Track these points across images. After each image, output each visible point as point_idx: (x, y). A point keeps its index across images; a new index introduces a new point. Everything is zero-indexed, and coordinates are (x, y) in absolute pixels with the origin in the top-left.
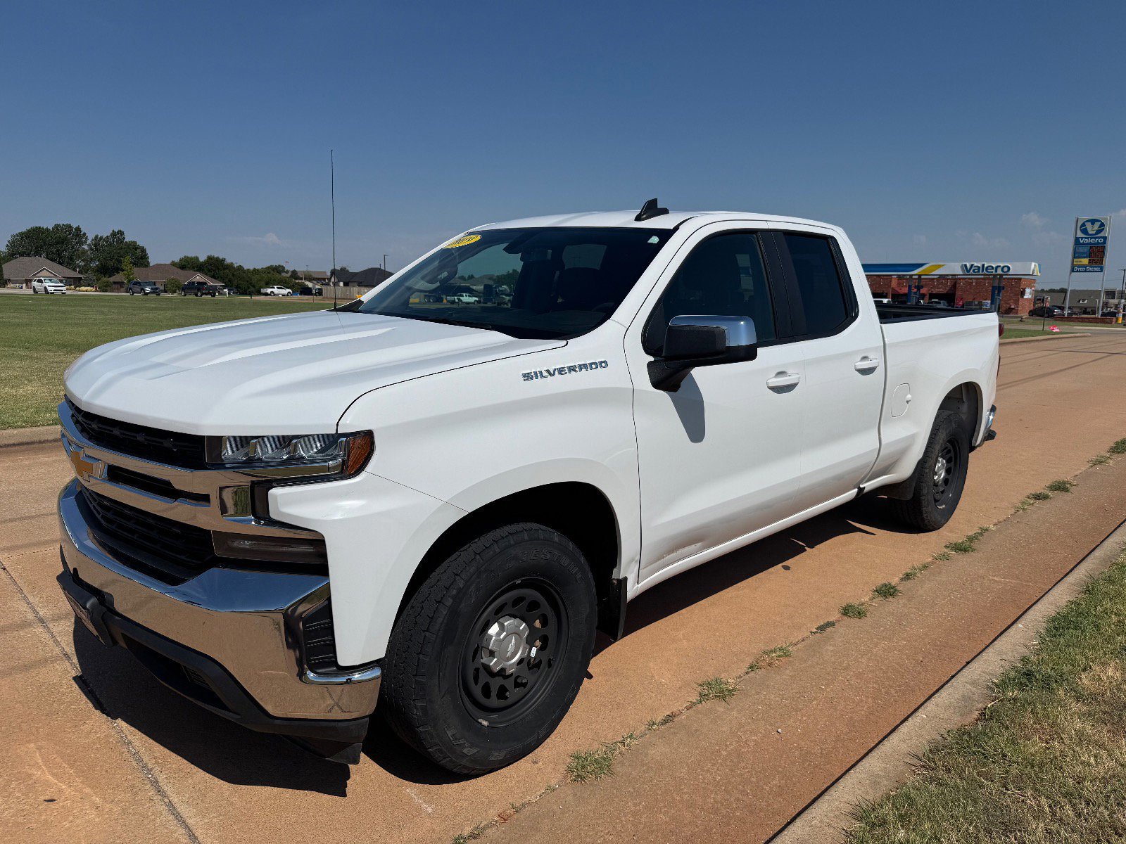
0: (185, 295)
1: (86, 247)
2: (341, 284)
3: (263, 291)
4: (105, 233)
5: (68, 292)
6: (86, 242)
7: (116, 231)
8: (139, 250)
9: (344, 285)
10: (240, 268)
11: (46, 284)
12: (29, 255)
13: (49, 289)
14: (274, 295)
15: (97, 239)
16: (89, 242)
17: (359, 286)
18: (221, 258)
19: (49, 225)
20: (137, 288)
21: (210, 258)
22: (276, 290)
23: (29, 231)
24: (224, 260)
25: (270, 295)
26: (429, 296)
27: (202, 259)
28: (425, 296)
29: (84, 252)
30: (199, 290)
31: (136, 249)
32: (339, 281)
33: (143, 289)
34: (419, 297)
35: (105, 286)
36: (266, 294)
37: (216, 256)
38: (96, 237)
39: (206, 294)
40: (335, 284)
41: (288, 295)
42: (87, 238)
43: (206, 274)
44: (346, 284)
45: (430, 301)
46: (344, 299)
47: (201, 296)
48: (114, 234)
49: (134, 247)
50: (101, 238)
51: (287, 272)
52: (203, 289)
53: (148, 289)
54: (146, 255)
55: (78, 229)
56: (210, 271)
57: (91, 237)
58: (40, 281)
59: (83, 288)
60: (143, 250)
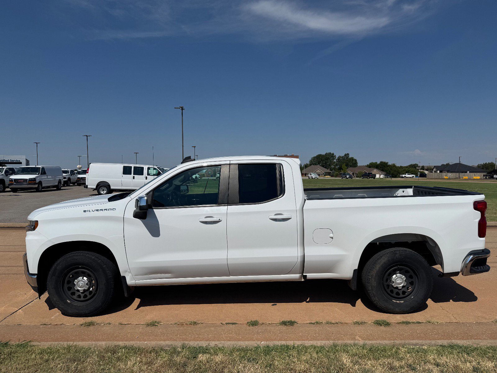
0: (363, 178)
1: (335, 161)
2: (438, 172)
3: (401, 176)
4: (343, 155)
5: (319, 178)
6: (335, 159)
7: (346, 153)
8: (354, 161)
9: (440, 172)
10: (394, 166)
11: (312, 175)
12: (316, 164)
13: (313, 177)
14: (406, 177)
15: (339, 157)
16: (336, 159)
17: (447, 172)
18: (386, 162)
19: (324, 153)
20: (344, 176)
21: (381, 162)
22: (407, 175)
23: (317, 156)
24: (387, 163)
25: (404, 177)
26: (486, 176)
27: (378, 163)
28: (484, 175)
29: (334, 162)
30: (368, 176)
31: (353, 160)
32: (437, 170)
33: (346, 176)
34: (480, 176)
35: (336, 175)
36: (402, 177)
37: (384, 161)
38: (339, 156)
39: (371, 178)
40: (435, 172)
41: (412, 177)
42: (336, 157)
43: (379, 169)
44: (441, 172)
45: (486, 178)
46: (439, 179)
47: (369, 179)
48: (345, 155)
49: (352, 159)
50: (341, 156)
51: (419, 167)
52: (370, 176)
53: (348, 176)
54: (357, 162)
55: (333, 154)
56: (381, 168)
57: (337, 157)
58: (311, 174)
59: (326, 176)
60: (356, 160)
